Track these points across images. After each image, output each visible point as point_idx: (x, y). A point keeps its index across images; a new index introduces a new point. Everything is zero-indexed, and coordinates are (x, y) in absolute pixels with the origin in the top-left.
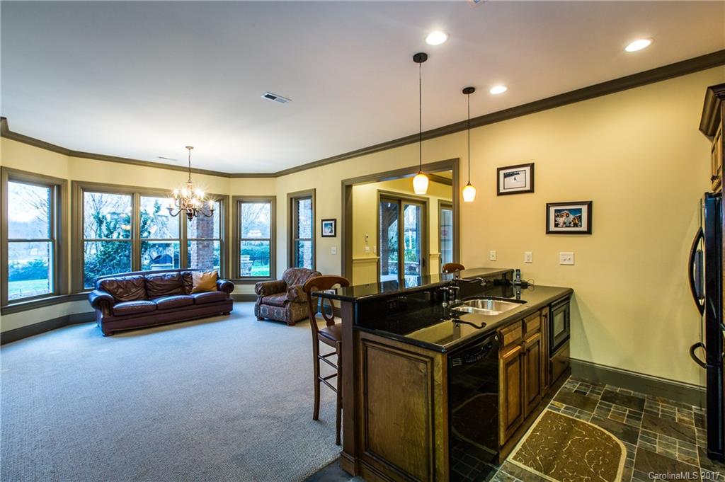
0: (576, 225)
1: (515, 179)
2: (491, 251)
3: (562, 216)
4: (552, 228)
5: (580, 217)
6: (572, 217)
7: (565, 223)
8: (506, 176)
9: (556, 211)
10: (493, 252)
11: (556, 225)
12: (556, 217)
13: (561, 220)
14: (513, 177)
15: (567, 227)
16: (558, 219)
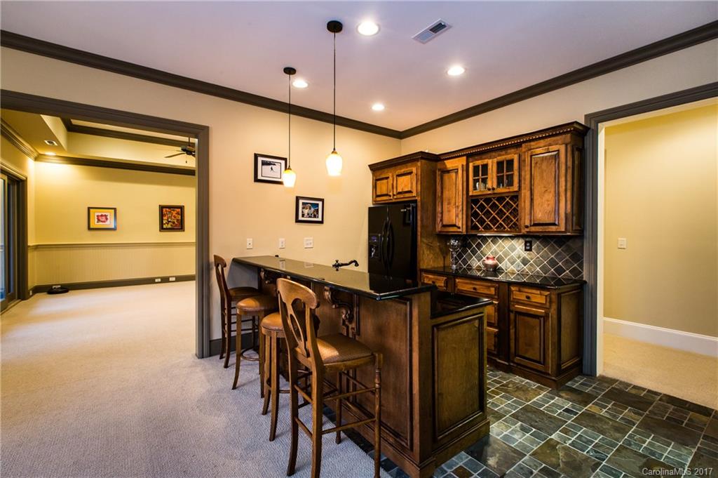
0: (315, 216)
1: (272, 169)
2: (248, 239)
3: (307, 208)
4: (300, 218)
5: (318, 209)
6: (313, 209)
7: (308, 214)
8: (264, 163)
9: (303, 203)
10: (249, 240)
11: (303, 216)
12: (303, 208)
13: (306, 211)
14: (270, 167)
15: (309, 217)
16: (304, 210)
